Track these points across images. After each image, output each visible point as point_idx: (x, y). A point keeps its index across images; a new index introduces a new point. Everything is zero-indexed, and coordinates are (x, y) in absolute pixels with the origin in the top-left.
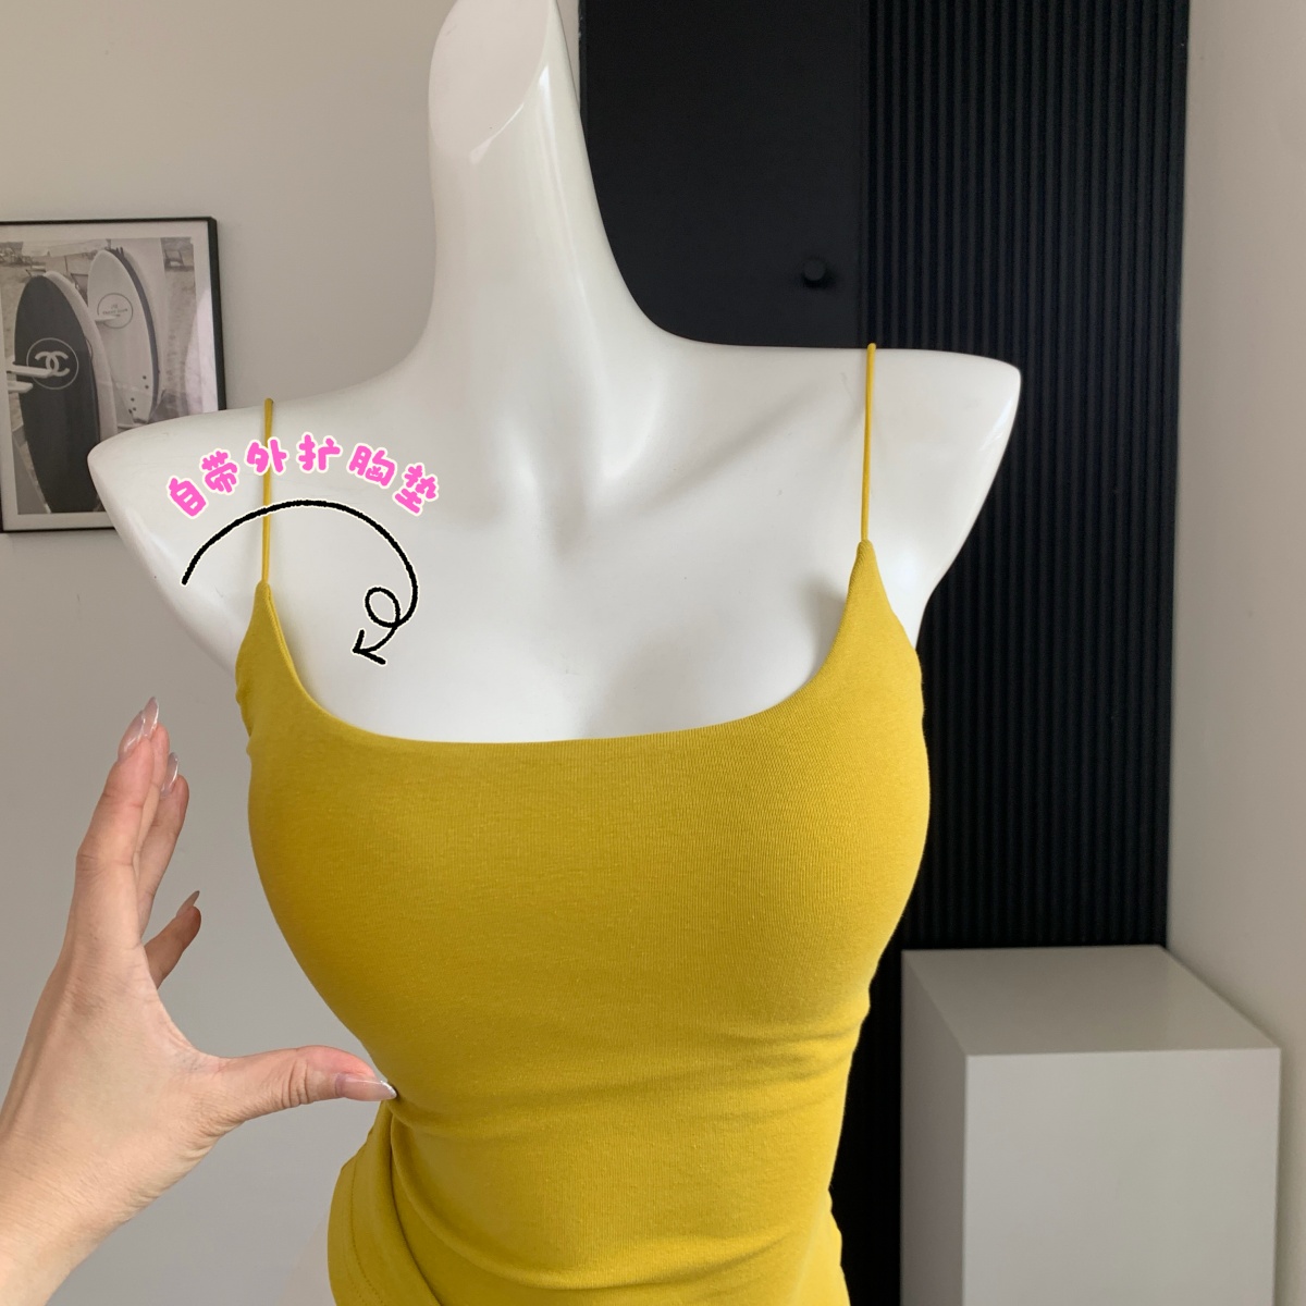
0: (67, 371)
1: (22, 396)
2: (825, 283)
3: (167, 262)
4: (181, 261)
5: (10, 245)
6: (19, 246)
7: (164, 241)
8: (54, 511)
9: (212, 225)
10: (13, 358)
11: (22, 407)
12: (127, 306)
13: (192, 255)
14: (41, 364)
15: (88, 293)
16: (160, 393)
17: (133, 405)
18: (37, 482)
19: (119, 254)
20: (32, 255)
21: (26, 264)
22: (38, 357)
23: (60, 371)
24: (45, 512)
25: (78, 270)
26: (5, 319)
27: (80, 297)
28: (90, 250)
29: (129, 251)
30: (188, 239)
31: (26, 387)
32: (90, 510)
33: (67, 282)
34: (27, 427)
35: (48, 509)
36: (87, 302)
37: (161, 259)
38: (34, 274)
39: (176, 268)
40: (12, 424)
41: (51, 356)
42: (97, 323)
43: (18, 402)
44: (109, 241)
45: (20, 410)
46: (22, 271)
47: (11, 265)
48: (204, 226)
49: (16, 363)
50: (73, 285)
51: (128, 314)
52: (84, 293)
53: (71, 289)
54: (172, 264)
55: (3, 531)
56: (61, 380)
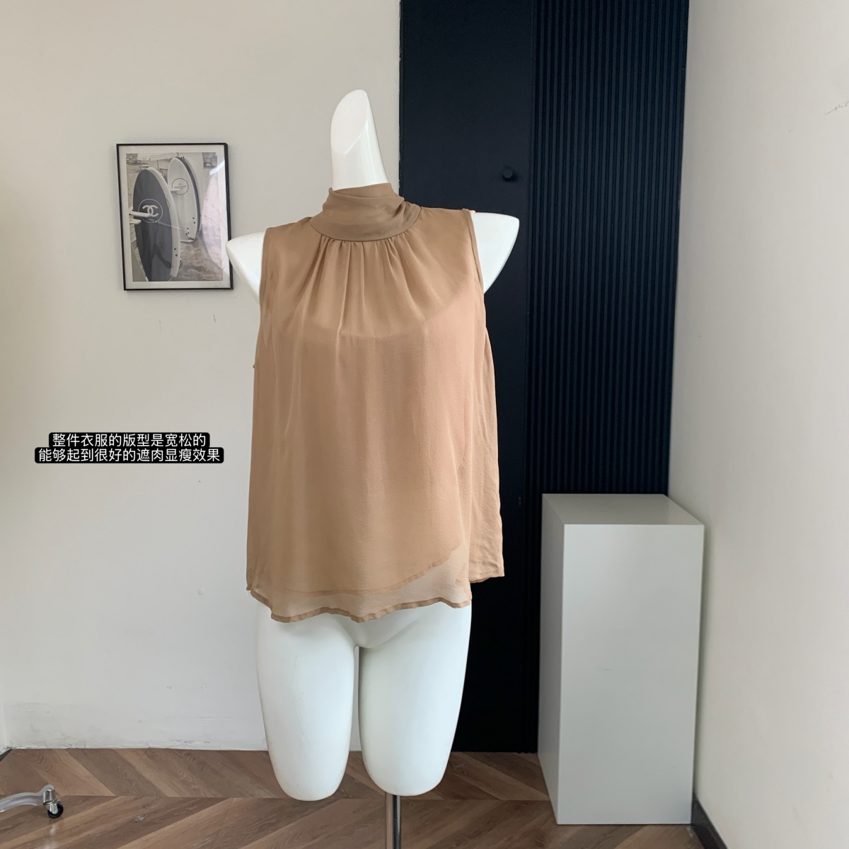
0: (157, 214)
1: (136, 226)
2: (513, 179)
3: (205, 164)
4: (211, 164)
5: (131, 154)
6: (136, 156)
7: (203, 154)
8: (150, 280)
9: (226, 146)
10: (132, 208)
11: (136, 231)
12: (185, 184)
13: (217, 161)
14: (145, 211)
15: (168, 178)
16: (201, 226)
17: (188, 231)
18: (142, 267)
19: (182, 159)
20: (142, 160)
21: (139, 164)
22: (144, 208)
23: (154, 214)
24: (146, 281)
25: (163, 166)
26: (129, 189)
27: (163, 179)
28: (169, 157)
29: (188, 159)
30: (215, 153)
31: (138, 221)
32: (167, 280)
33: (158, 172)
34: (138, 240)
35: (147, 280)
36: (167, 182)
37: (202, 162)
38: (143, 169)
39: (209, 167)
40: (131, 239)
41: (150, 207)
42: (172, 192)
43: (134, 229)
44: (178, 153)
45: (135, 234)
46: (137, 167)
47: (132, 164)
48: (222, 148)
49: (135, 210)
50: (160, 174)
51: (186, 188)
52: (165, 178)
53: (160, 176)
54: (207, 165)
55: (125, 289)
56: (155, 218)
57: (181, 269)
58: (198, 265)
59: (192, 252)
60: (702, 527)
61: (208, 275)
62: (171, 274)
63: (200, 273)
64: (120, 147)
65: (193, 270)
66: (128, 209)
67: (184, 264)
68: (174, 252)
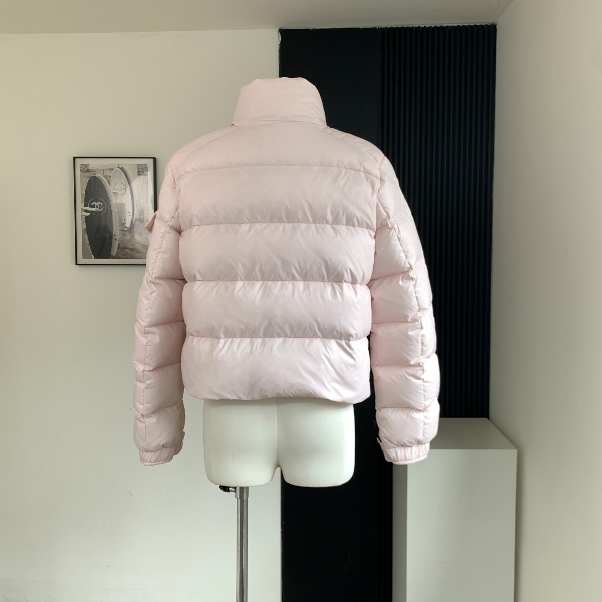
0: (102, 209)
1: (86, 217)
4: (143, 172)
5: (84, 165)
6: (87, 165)
7: (138, 165)
8: (95, 258)
9: (155, 159)
10: (83, 204)
11: (86, 221)
12: (124, 187)
13: (147, 170)
14: (93, 207)
15: (111, 183)
16: (134, 218)
17: (125, 222)
18: (91, 248)
19: (122, 169)
20: (92, 169)
21: (90, 172)
22: (92, 204)
23: (100, 209)
25: (107, 174)
26: (81, 190)
27: (107, 183)
28: (112, 167)
29: (126, 168)
30: (146, 165)
31: (88, 214)
32: (108, 258)
33: (104, 178)
34: (87, 228)
35: (93, 257)
36: (110, 185)
37: (137, 171)
38: (92, 175)
39: (141, 175)
40: (83, 227)
41: (97, 204)
42: (113, 193)
43: (84, 219)
44: (119, 164)
45: (85, 223)
46: (88, 174)
47: (84, 172)
48: (152, 160)
49: (85, 206)
50: (105, 180)
51: (123, 191)
52: (109, 182)
53: (105, 181)
54: (140, 173)
55: (77, 264)
56: (100, 212)
57: (119, 250)
58: (132, 247)
59: (128, 237)
60: (515, 451)
61: (139, 255)
62: (111, 253)
63: (133, 253)
64: (76, 159)
65: (128, 251)
66: (80, 205)
67: (121, 246)
68: (114, 237)
